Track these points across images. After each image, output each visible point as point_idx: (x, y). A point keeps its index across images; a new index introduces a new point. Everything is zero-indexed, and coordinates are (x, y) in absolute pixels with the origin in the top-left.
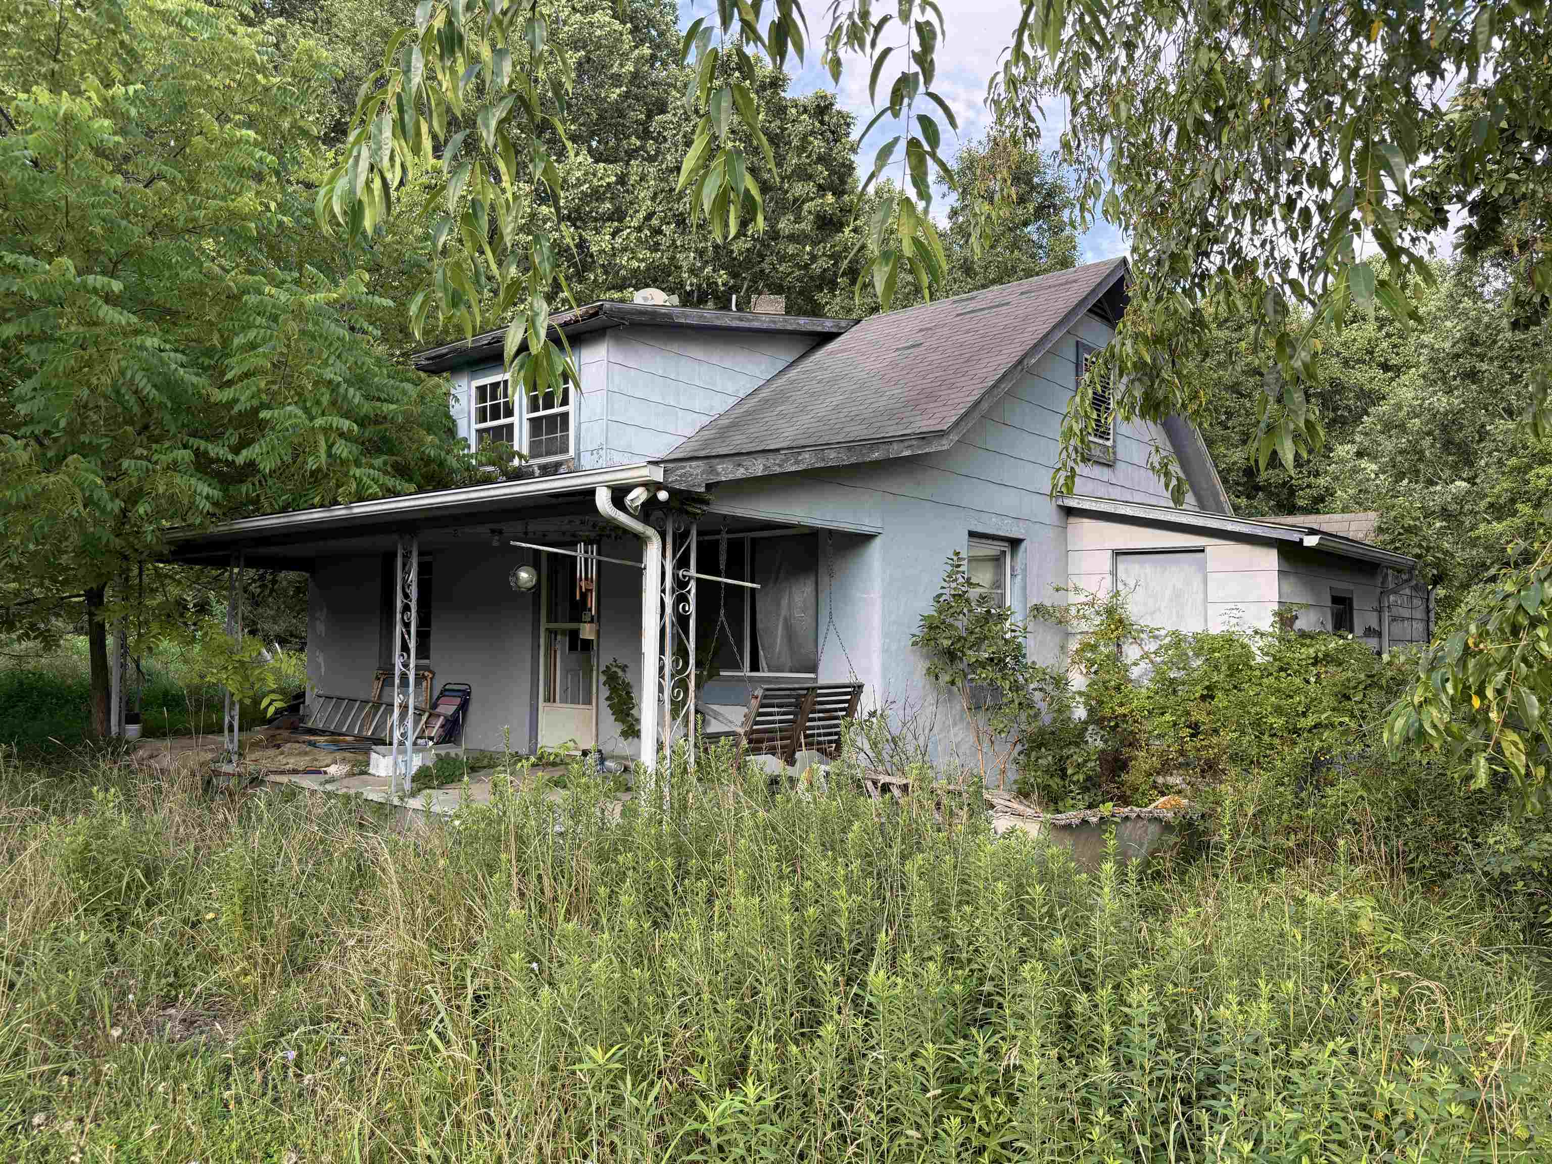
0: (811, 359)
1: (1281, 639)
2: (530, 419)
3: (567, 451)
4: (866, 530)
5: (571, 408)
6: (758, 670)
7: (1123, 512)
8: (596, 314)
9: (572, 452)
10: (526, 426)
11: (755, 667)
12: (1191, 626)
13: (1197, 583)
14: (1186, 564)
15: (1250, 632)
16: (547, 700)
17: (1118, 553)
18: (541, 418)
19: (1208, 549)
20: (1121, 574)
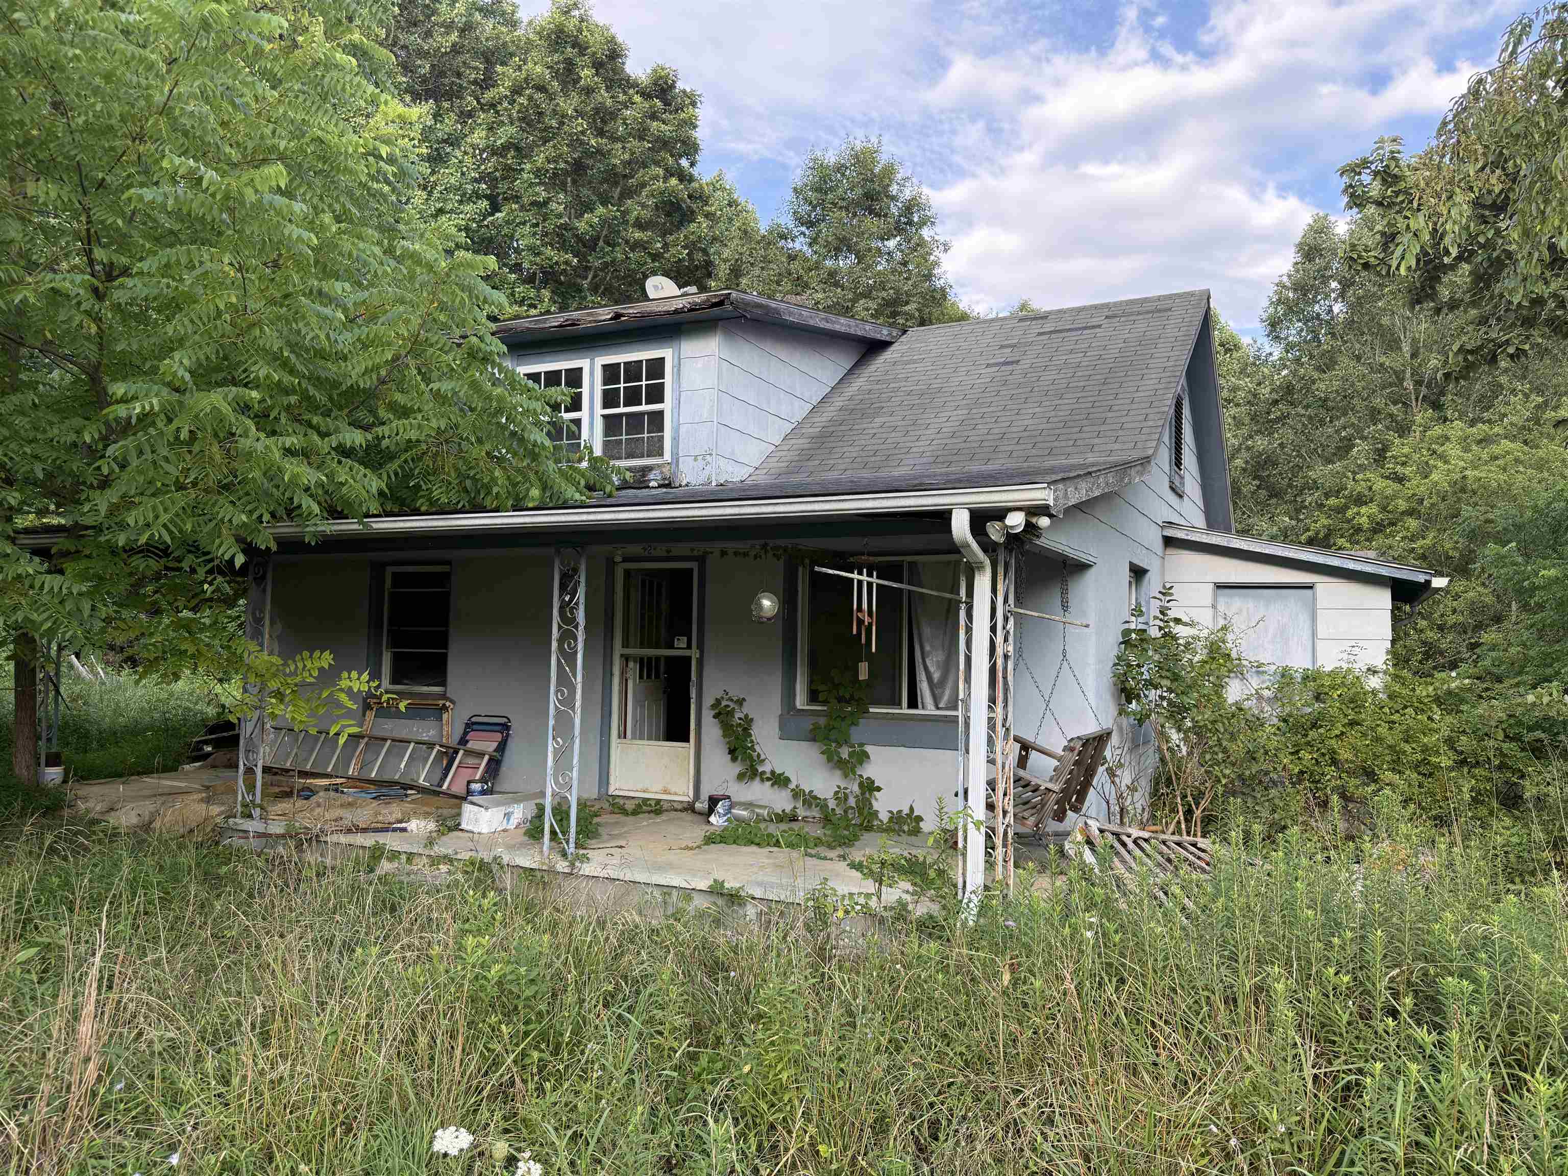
0: (872, 368)
1: (1395, 677)
2: (605, 417)
3: (661, 454)
4: (1084, 558)
5: (666, 406)
6: (916, 707)
7: (1237, 546)
8: (721, 303)
9: (667, 456)
10: (599, 424)
11: (913, 704)
12: (1299, 662)
13: (1303, 619)
14: (1293, 600)
15: (1364, 669)
16: (623, 735)
17: (1220, 586)
18: (620, 416)
19: (1319, 587)
20: (1221, 607)
